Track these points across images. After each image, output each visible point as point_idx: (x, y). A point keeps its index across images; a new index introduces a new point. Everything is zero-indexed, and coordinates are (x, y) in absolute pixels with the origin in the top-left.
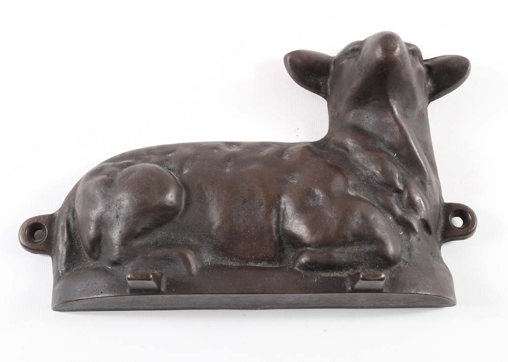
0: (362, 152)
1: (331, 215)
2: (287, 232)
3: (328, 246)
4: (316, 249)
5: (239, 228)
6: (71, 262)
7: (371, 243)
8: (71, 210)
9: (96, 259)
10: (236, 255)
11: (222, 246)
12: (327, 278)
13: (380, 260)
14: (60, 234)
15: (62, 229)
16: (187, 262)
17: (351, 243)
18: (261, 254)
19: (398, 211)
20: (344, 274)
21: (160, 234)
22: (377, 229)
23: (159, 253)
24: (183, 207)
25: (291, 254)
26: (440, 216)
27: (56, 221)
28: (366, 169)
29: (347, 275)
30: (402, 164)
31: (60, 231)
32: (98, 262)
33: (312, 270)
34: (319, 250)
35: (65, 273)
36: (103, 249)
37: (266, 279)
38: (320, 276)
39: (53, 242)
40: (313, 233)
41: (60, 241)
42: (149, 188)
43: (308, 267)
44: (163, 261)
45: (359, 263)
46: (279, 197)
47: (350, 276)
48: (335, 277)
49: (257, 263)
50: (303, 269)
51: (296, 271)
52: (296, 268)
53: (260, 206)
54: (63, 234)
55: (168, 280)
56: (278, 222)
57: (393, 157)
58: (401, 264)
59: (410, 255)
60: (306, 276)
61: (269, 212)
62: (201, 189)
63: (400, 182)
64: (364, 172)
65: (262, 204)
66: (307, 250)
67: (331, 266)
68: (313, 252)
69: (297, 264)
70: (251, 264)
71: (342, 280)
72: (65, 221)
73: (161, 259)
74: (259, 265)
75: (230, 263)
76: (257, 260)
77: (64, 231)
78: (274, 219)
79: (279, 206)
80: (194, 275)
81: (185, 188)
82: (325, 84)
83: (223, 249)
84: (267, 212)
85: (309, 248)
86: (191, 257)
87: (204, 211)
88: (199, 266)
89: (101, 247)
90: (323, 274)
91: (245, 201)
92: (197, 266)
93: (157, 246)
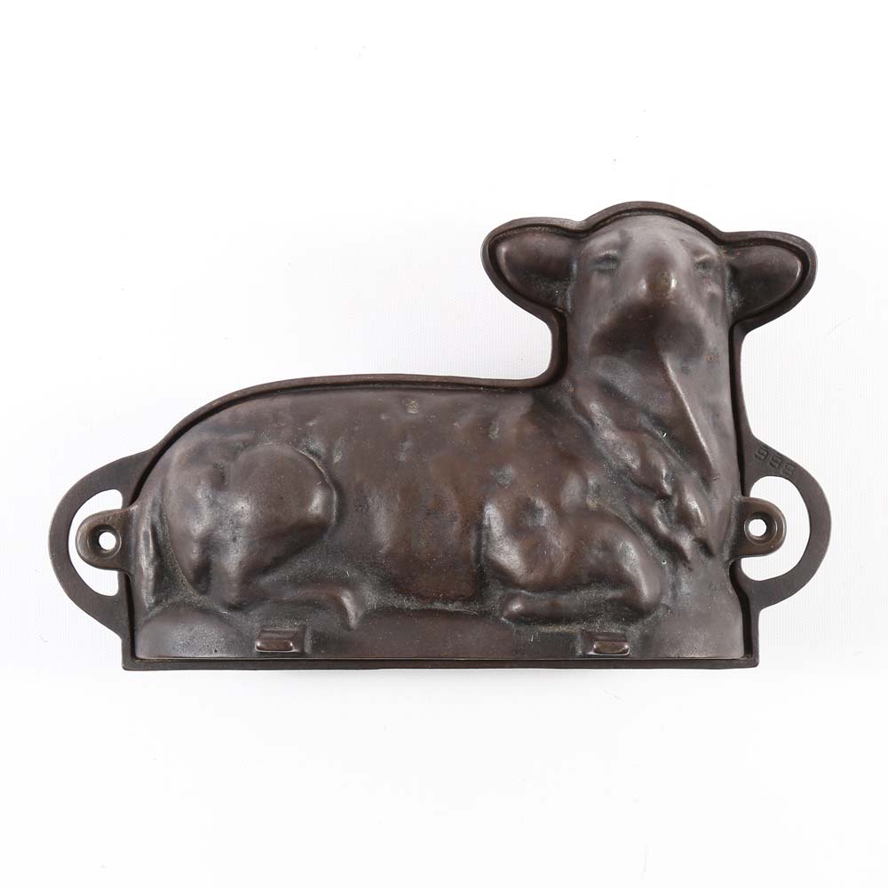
0: (614, 431)
1: (559, 543)
2: (492, 563)
3: (552, 590)
4: (533, 595)
5: (419, 554)
6: (163, 591)
7: (615, 587)
8: (157, 509)
9: (203, 593)
10: (416, 592)
11: (395, 579)
12: (548, 634)
13: (626, 611)
14: (142, 546)
15: (145, 539)
16: (342, 609)
17: (588, 585)
18: (452, 592)
19: (662, 528)
20: (575, 628)
21: (300, 565)
22: (625, 567)
23: (300, 594)
24: (334, 520)
25: (498, 593)
26: (729, 522)
27: (134, 522)
28: (617, 458)
29: (578, 631)
30: (674, 451)
31: (142, 542)
32: (206, 597)
33: (528, 623)
34: (538, 595)
35: (154, 607)
36: (213, 582)
37: (459, 636)
38: (539, 632)
39: (132, 556)
40: (530, 570)
41: (144, 557)
42: (281, 498)
43: (522, 619)
44: (305, 607)
45: (597, 615)
46: (481, 509)
47: (582, 632)
48: (560, 634)
49: (446, 604)
50: (514, 622)
51: (504, 623)
52: (503, 619)
53: (452, 522)
54: (147, 545)
55: (315, 635)
56: (479, 545)
57: (660, 440)
58: (660, 612)
59: (675, 597)
60: (518, 632)
61: (465, 532)
62: (362, 491)
63: (668, 483)
64: (614, 463)
65: (455, 518)
66: (521, 593)
67: (555, 618)
68: (529, 597)
69: (505, 613)
70: (438, 606)
71: (570, 638)
72: (149, 524)
73: (303, 604)
74: (451, 607)
75: (407, 604)
76: (446, 600)
77: (148, 542)
78: (473, 542)
79: (482, 522)
80: (352, 630)
81: (336, 490)
82: (564, 294)
83: (395, 582)
84: (463, 532)
85: (523, 591)
86: (347, 601)
87: (367, 525)
88: (360, 614)
89: (210, 579)
90: (544, 629)
91: (429, 514)
92: (356, 614)
93: (296, 582)
